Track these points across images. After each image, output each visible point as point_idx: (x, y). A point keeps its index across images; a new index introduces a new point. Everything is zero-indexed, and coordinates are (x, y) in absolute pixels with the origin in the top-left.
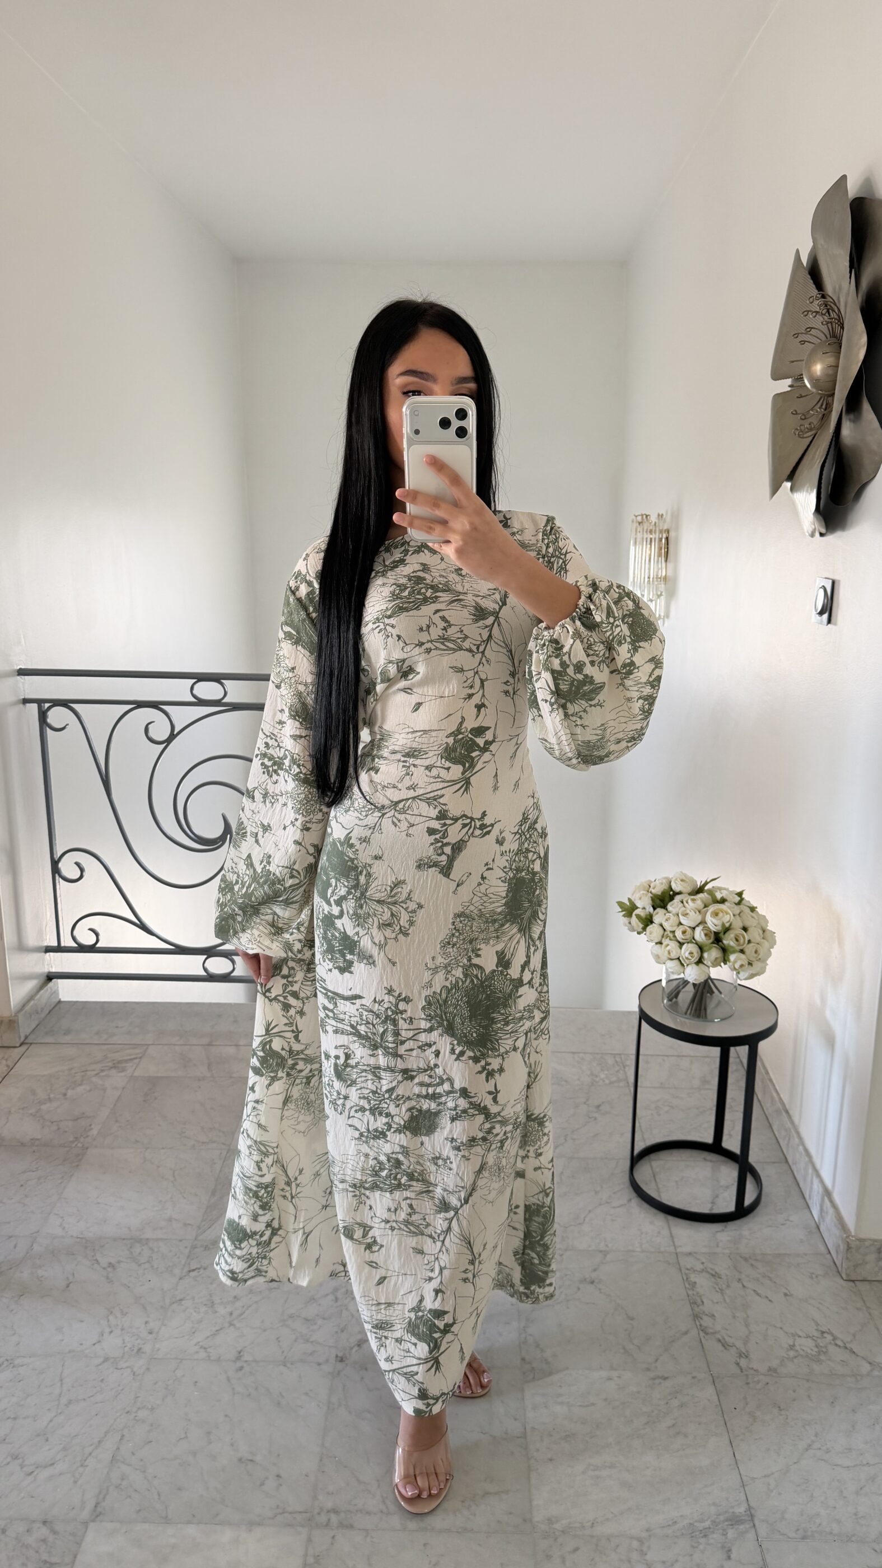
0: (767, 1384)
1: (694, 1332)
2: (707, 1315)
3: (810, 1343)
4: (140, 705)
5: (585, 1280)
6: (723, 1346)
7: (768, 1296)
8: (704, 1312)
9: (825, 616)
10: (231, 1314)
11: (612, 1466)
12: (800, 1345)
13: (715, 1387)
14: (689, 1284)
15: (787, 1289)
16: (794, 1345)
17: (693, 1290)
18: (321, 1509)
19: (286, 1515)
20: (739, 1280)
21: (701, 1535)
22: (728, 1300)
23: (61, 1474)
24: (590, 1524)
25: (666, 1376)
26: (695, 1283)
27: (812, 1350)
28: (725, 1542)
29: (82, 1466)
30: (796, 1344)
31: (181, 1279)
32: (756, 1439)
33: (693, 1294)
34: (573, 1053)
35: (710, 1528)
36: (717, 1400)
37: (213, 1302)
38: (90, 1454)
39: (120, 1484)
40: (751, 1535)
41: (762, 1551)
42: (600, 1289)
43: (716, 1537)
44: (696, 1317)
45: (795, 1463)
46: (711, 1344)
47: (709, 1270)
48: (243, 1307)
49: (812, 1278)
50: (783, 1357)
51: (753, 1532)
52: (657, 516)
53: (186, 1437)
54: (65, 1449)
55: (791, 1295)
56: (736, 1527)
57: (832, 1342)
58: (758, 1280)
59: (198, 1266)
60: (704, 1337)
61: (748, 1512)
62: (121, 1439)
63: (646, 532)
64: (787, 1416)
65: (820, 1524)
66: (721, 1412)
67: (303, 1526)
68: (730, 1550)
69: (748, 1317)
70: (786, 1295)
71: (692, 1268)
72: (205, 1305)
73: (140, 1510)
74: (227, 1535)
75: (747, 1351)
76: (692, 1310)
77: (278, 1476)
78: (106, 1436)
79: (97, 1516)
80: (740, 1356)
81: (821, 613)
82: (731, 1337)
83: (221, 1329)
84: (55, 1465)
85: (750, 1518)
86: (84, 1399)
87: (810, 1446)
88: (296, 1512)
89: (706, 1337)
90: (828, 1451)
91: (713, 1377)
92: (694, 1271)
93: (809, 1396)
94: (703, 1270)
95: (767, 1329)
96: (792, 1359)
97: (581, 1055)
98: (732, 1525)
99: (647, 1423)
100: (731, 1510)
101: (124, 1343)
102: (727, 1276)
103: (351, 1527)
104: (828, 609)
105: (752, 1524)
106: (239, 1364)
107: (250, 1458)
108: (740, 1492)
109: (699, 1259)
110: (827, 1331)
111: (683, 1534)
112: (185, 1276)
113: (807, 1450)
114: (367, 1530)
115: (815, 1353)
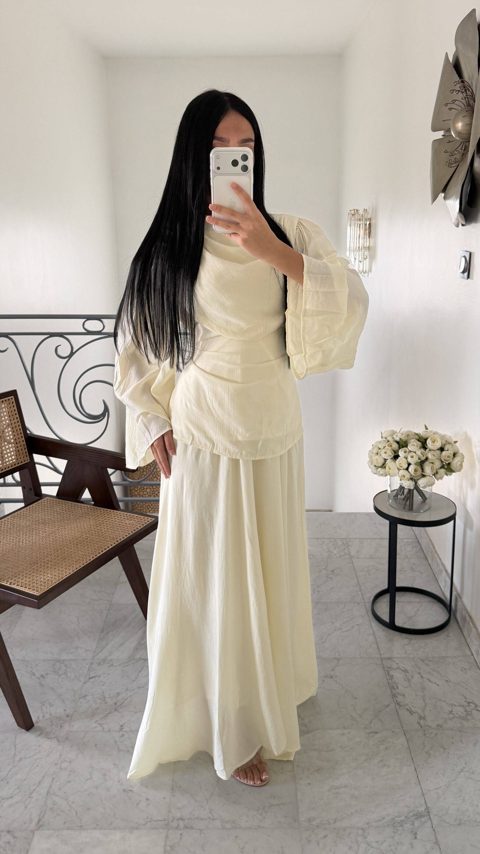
0: (437, 734)
1: (393, 705)
2: (400, 695)
3: (461, 709)
4: (52, 335)
5: (327, 676)
6: (410, 713)
7: (436, 682)
8: (398, 693)
9: (466, 274)
10: (116, 704)
11: (346, 786)
12: (456, 711)
13: (406, 737)
14: (389, 677)
15: (447, 677)
16: (452, 711)
17: (392, 680)
18: (174, 818)
19: (152, 822)
20: (419, 673)
21: (400, 825)
22: (412, 686)
23: (17, 803)
24: (333, 821)
25: (377, 731)
26: (393, 676)
27: (462, 713)
28: (413, 829)
29: (29, 797)
30: (454, 710)
31: (84, 683)
32: (430, 767)
33: (392, 683)
34: (317, 539)
35: (404, 821)
36: (407, 744)
37: (104, 697)
38: (34, 790)
39: (53, 808)
40: (429, 824)
41: (435, 833)
42: (336, 681)
43: (408, 826)
44: (394, 696)
45: (454, 780)
46: (403, 713)
47: (401, 668)
48: (123, 699)
49: (462, 670)
50: (446, 718)
51: (429, 822)
52: (363, 210)
53: (91, 778)
54: (18, 788)
55: (450, 681)
56: (419, 819)
57: (475, 708)
58: (430, 673)
59: (95, 675)
60: (399, 708)
61: (427, 810)
62: (52, 781)
63: (357, 220)
64: (449, 753)
65: (469, 816)
66: (409, 752)
67: (162, 828)
68: (416, 833)
69: (425, 695)
70: (447, 681)
71: (391, 667)
72: (100, 699)
73: (65, 823)
74: (117, 835)
75: (424, 716)
76: (391, 692)
77: (147, 799)
78: (43, 779)
79: (39, 827)
80: (420, 718)
81: (463, 272)
82: (414, 707)
83: (110, 713)
84: (13, 798)
85: (428, 814)
86: (29, 757)
87: (462, 770)
88: (159, 820)
89: (400, 708)
90: (473, 773)
91: (404, 731)
92: (392, 669)
93: (461, 741)
94: (397, 668)
95: (436, 702)
96: (451, 719)
97: (322, 540)
98: (417, 818)
99: (366, 759)
100: (416, 810)
101: (52, 723)
102: (412, 671)
103: (192, 828)
104: (467, 270)
105: (429, 818)
106: (121, 733)
107: (130, 789)
108: (422, 799)
109: (394, 661)
110: (472, 702)
111: (388, 825)
112: (87, 681)
113: (461, 772)
114: (201, 830)
115: (464, 715)
